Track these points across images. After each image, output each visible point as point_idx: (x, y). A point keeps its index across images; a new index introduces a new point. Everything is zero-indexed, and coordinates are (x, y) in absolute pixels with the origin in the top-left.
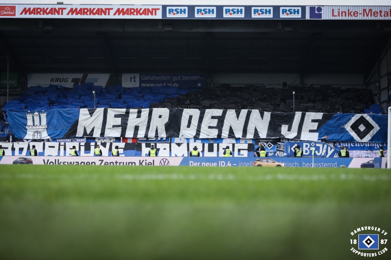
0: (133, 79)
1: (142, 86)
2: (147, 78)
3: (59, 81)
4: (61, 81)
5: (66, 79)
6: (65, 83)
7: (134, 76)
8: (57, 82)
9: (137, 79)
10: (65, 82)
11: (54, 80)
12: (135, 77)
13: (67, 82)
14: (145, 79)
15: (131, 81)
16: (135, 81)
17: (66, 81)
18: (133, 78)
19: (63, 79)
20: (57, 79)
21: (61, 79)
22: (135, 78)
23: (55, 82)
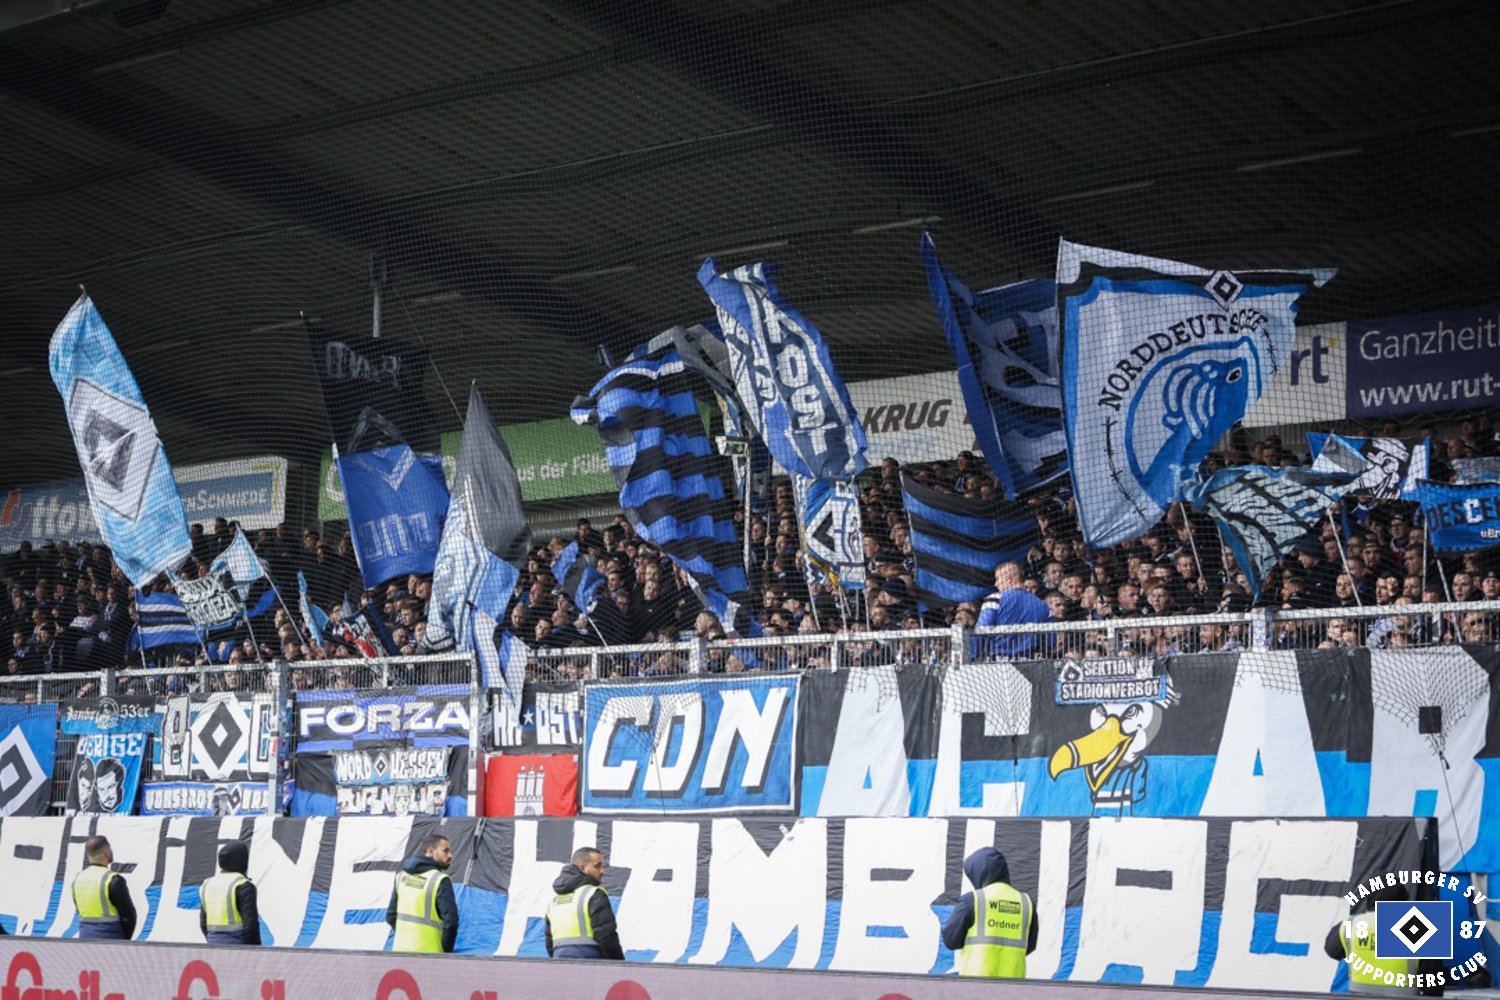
0: (1307, 364)
1: (1367, 403)
2: (1396, 348)
3: (902, 422)
4: (915, 419)
5: (939, 403)
6: (936, 431)
7: (1317, 340)
8: (896, 428)
9: (1335, 364)
10: (932, 424)
11: (881, 421)
12: (1323, 344)
13: (941, 423)
14: (1381, 352)
15: (1295, 381)
16: (1319, 378)
17: (937, 418)
18: (1306, 353)
19: (926, 404)
20: (893, 408)
21: (913, 406)
22: (1319, 351)
23: (885, 429)
